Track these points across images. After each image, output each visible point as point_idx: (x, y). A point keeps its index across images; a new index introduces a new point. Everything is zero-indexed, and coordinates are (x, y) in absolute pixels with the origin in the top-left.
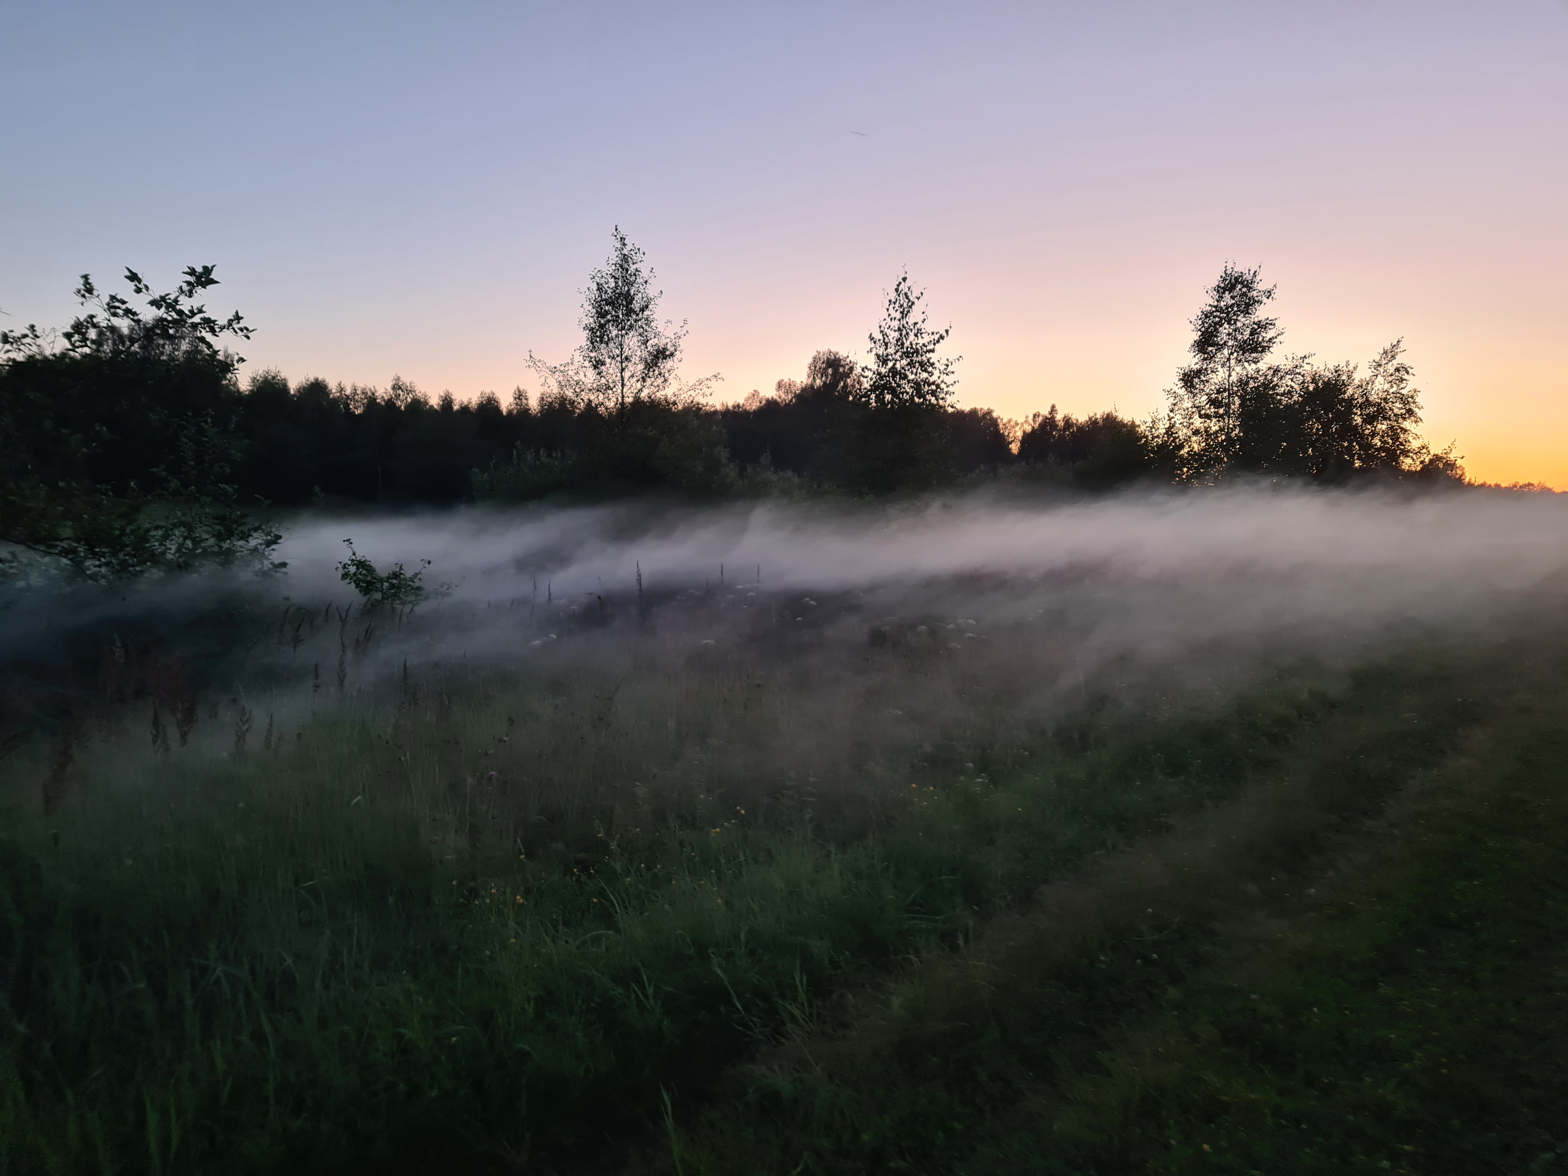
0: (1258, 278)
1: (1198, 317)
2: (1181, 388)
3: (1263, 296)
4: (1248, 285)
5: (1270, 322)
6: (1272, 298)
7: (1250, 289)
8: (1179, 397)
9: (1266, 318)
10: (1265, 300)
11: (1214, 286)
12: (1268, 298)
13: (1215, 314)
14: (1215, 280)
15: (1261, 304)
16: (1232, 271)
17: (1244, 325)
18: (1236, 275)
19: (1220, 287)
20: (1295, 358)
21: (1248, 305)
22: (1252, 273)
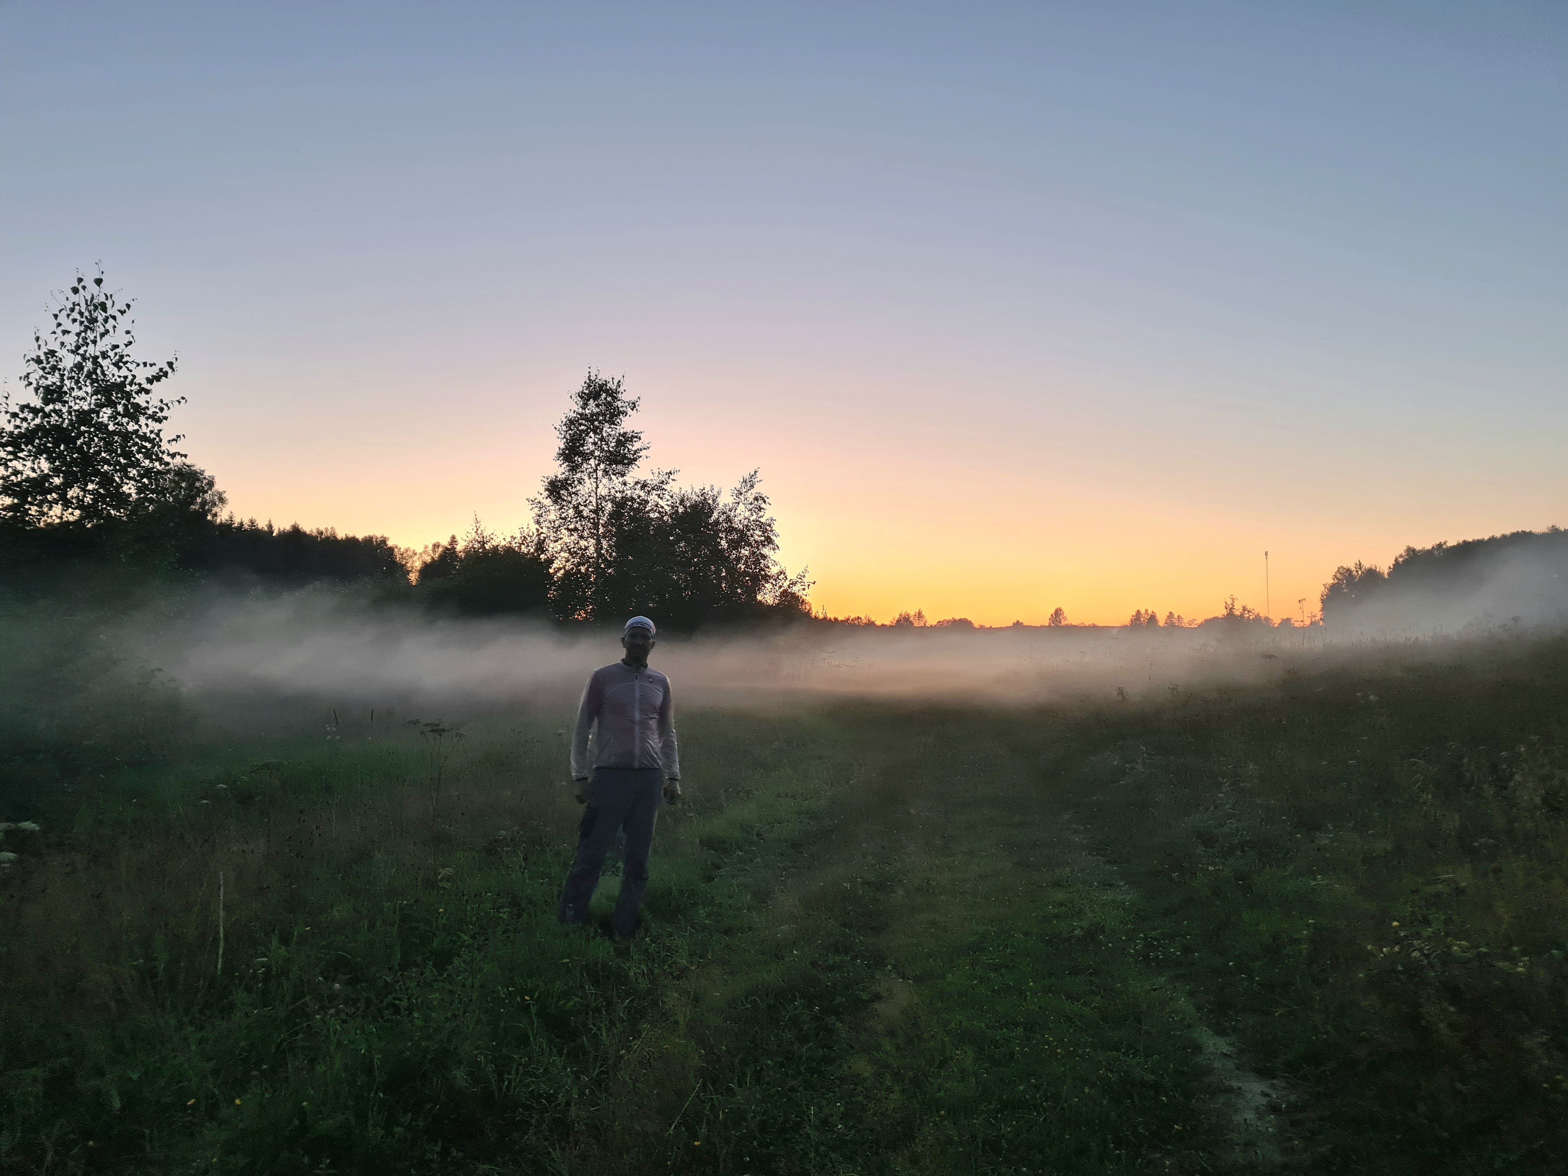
0: (621, 389)
1: (562, 422)
2: (547, 498)
3: (628, 407)
4: (613, 394)
5: (636, 435)
6: (637, 410)
7: (615, 398)
8: (544, 508)
9: (632, 430)
10: (629, 410)
11: (577, 392)
12: (632, 410)
13: (580, 421)
14: (579, 385)
15: (626, 415)
16: (596, 378)
17: (610, 435)
18: (600, 383)
19: (585, 393)
20: (661, 473)
21: (613, 416)
22: (616, 382)
